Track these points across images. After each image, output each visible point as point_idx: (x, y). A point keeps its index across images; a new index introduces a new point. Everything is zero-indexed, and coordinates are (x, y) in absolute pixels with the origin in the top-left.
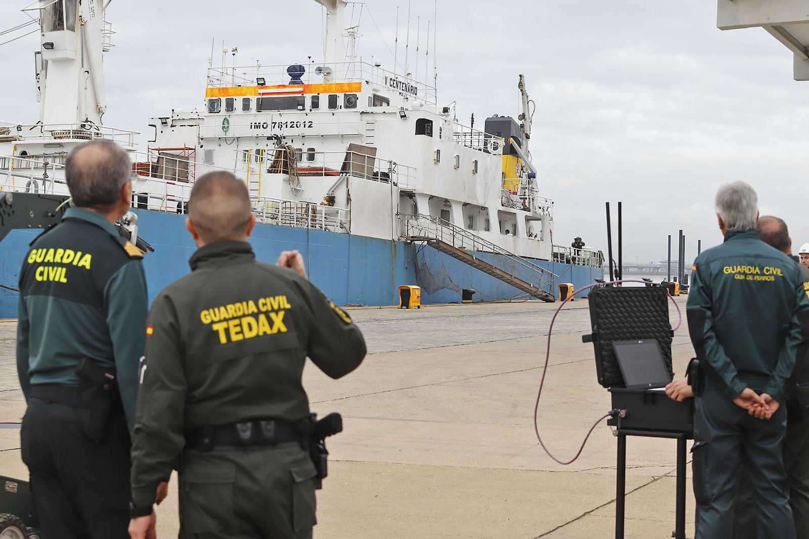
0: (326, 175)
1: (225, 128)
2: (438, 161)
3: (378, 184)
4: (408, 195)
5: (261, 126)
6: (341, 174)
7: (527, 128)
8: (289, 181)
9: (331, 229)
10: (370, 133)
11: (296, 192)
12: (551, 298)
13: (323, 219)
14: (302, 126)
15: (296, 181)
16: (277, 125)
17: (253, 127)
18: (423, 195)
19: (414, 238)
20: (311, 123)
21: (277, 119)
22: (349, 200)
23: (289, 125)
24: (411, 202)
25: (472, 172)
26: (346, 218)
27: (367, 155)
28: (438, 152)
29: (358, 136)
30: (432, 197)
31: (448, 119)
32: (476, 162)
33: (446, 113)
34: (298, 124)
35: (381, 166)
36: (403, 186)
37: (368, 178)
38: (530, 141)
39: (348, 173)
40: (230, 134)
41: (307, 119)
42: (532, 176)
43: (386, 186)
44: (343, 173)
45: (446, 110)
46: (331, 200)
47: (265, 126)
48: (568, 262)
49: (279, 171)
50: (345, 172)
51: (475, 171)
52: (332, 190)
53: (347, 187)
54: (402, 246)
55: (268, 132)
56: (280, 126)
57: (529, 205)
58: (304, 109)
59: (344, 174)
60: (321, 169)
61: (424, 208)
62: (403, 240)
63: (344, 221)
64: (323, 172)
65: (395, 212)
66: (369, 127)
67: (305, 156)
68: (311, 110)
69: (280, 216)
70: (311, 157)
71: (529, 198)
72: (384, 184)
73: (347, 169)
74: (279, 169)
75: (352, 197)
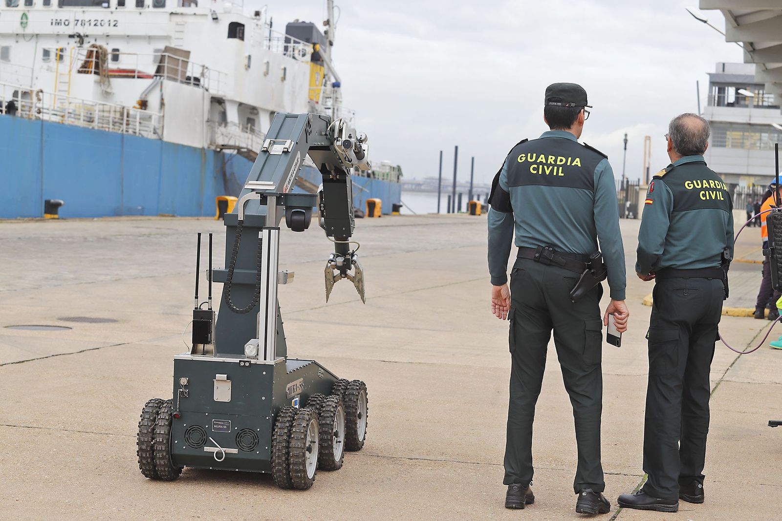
0: (139, 77)
1: (23, 24)
2: (249, 66)
3: (190, 88)
4: (218, 101)
5: (63, 23)
6: (155, 78)
7: (330, 35)
8: (99, 83)
9: (145, 134)
10: (179, 35)
11: (107, 94)
12: (360, 214)
13: (138, 124)
14: (107, 24)
15: (106, 83)
16: (80, 23)
17: (54, 23)
18: (233, 102)
19: (224, 147)
20: (115, 22)
21: (80, 17)
22: (162, 104)
23: (93, 23)
24: (219, 108)
25: (280, 80)
26: (159, 123)
27: (181, 58)
28: (249, 57)
29: (167, 38)
30: (241, 104)
31: (259, 23)
32: (285, 69)
33: (258, 17)
34: (103, 23)
35: (193, 71)
36: (214, 91)
37: (182, 82)
38: (333, 48)
39: (163, 76)
40: (29, 30)
41: (113, 18)
42: (336, 85)
43: (198, 91)
44: (156, 76)
45: (257, 14)
46: (143, 104)
47: (67, 23)
48: (369, 176)
49: (90, 72)
50: (159, 76)
51: (284, 78)
52: (145, 93)
53: (161, 90)
54: (212, 153)
55: (71, 30)
56: (83, 24)
57: (333, 115)
58: (109, 7)
59: (158, 78)
60: (133, 71)
61: (233, 114)
62: (213, 148)
63: (157, 125)
64: (136, 74)
65: (206, 118)
66: (179, 28)
67: (110, 57)
68: (116, 8)
69: (96, 120)
70: (116, 58)
71: (334, 109)
72: (196, 89)
73: (162, 72)
74: (90, 70)
75: (166, 101)
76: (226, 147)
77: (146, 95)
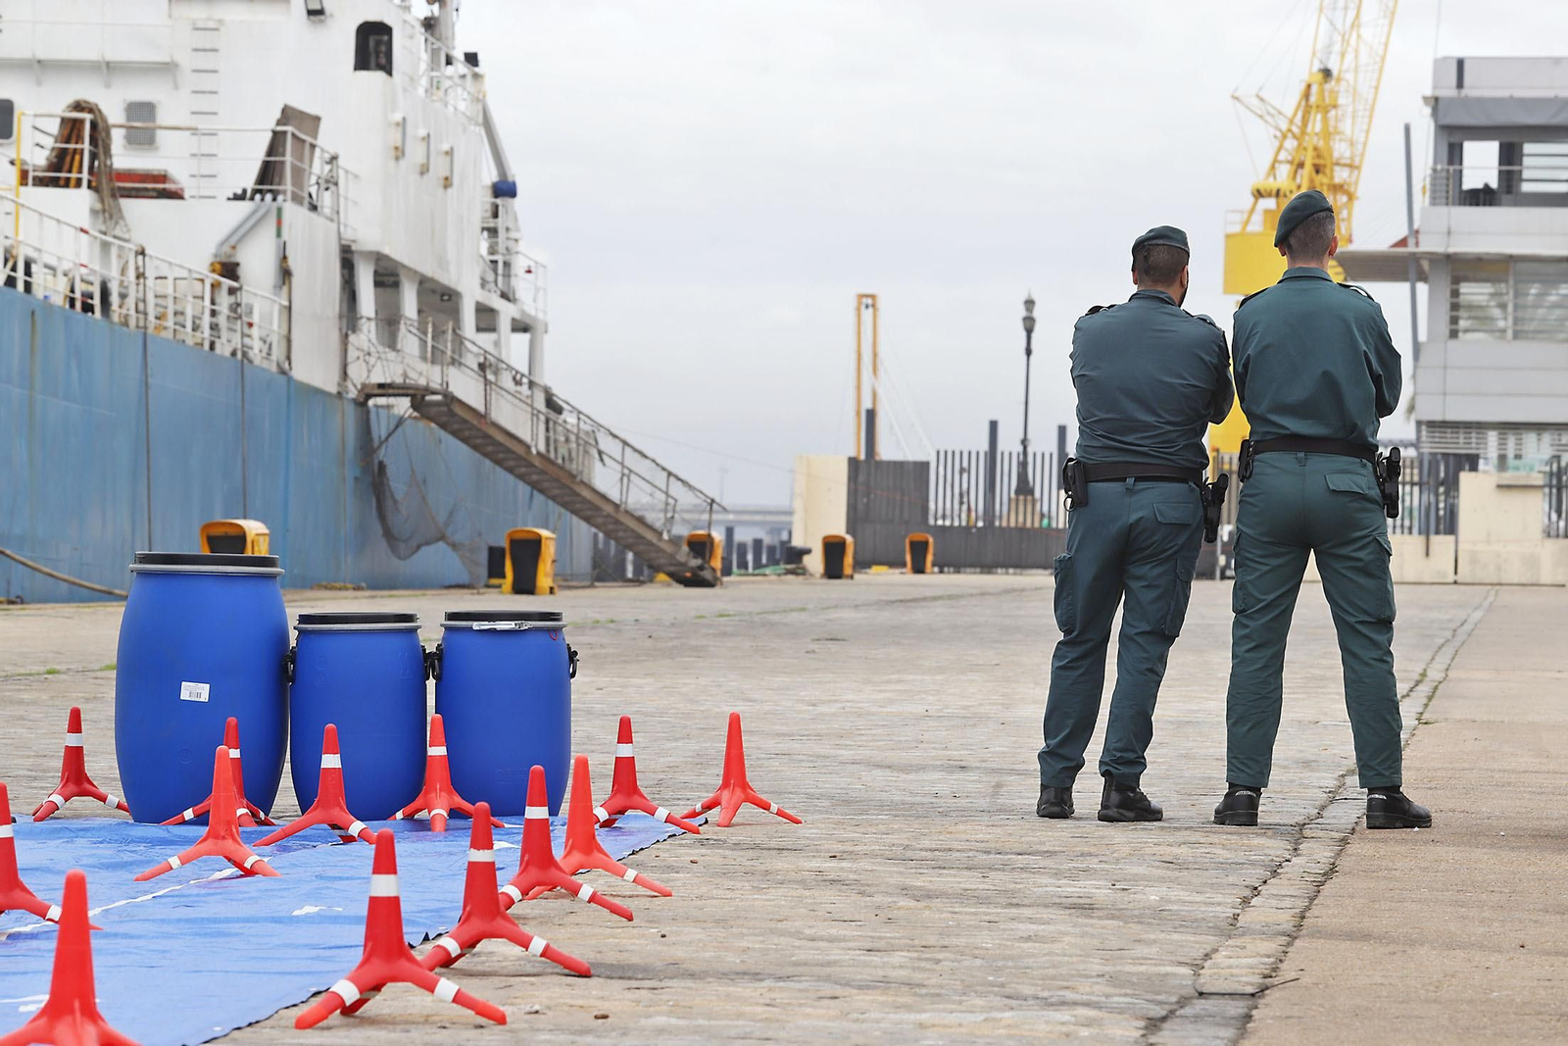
2: (402, 152)
4: (348, 256)
6: (258, 197)
8: (99, 213)
10: (204, 61)
15: (115, 213)
19: (375, 390)
22: (285, 274)
27: (306, 137)
28: (403, 124)
29: (168, 67)
30: (376, 262)
37: (310, 207)
39: (281, 193)
44: (260, 191)
46: (231, 274)
49: (73, 182)
50: (270, 191)
51: (448, 182)
52: (233, 241)
53: (279, 234)
54: (353, 412)
59: (269, 197)
62: (349, 391)
63: (273, 335)
66: (202, 40)
71: (502, 263)
73: (277, 179)
74: (74, 175)
75: (293, 263)
76: (391, 391)
77: (234, 248)
